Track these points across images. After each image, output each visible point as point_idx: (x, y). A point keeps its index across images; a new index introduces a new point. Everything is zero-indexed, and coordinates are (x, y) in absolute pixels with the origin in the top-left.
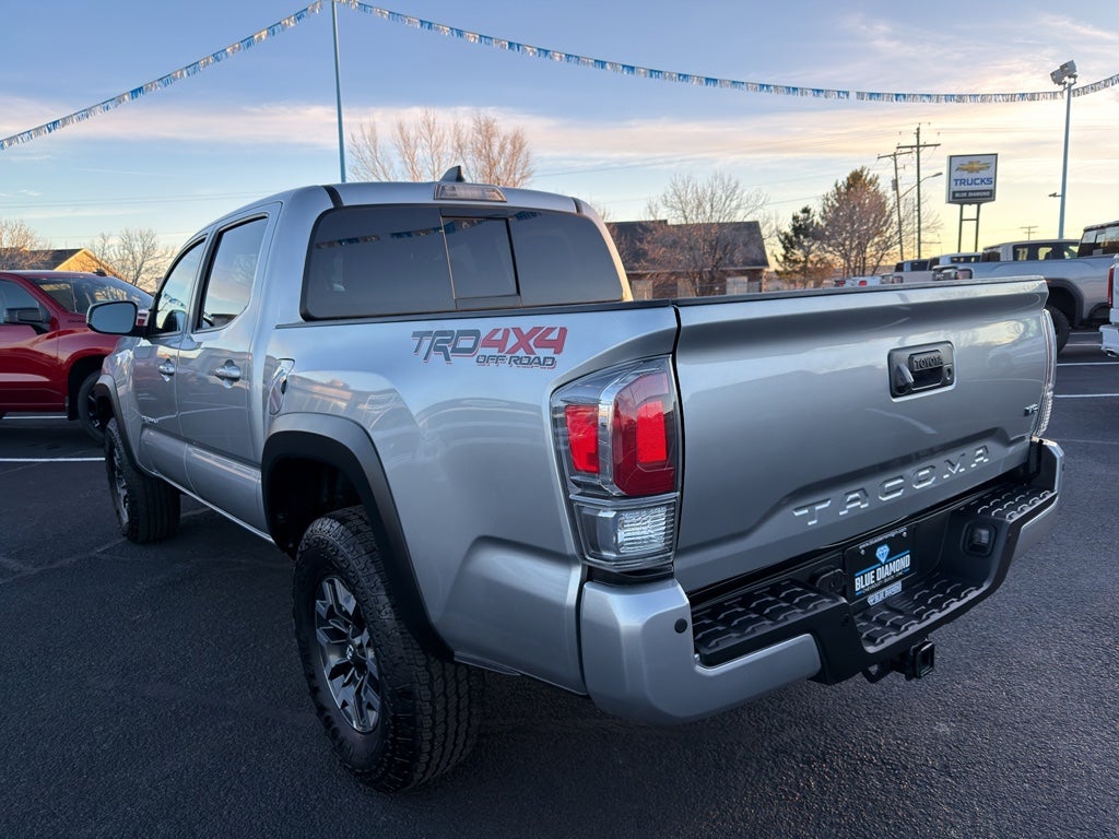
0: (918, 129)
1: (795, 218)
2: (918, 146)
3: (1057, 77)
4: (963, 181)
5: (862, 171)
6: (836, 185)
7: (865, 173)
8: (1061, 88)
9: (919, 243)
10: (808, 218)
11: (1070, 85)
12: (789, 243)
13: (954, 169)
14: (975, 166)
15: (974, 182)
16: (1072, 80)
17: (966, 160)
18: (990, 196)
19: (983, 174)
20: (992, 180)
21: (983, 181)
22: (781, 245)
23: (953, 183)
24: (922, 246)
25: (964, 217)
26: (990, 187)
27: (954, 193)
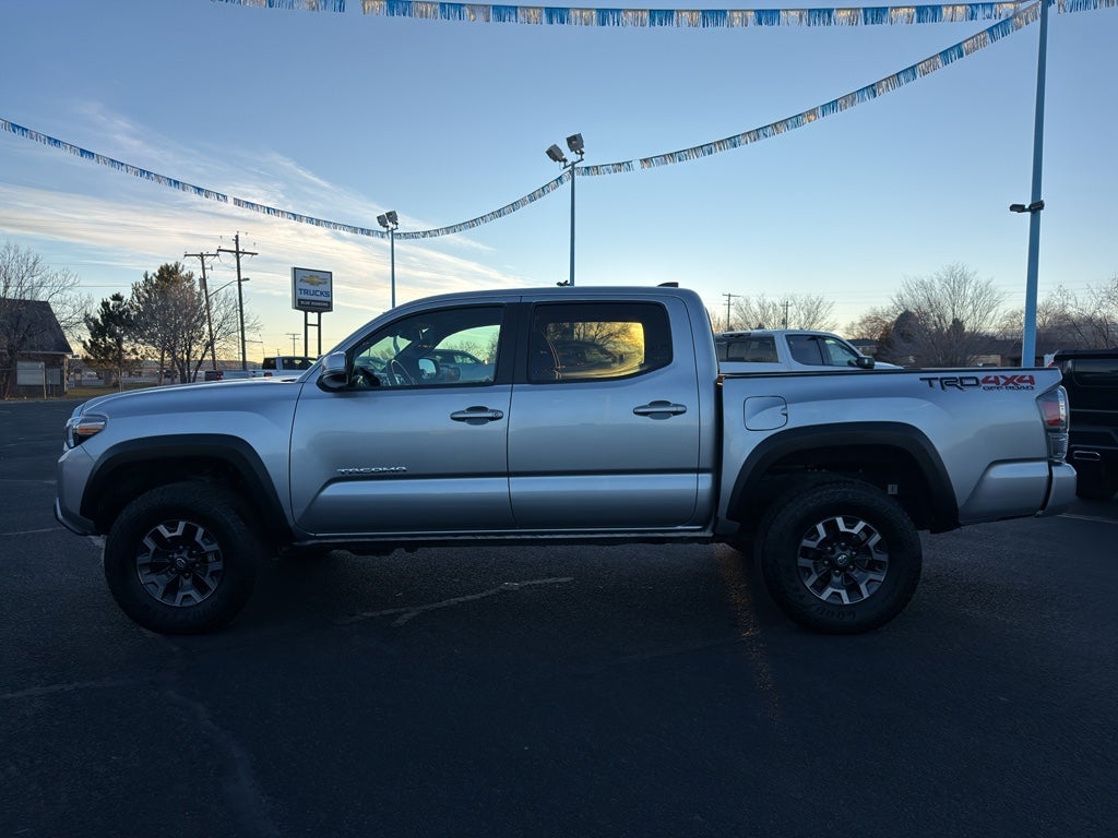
0: (237, 236)
1: (105, 304)
2: (237, 252)
3: (382, 220)
4: (306, 292)
5: (176, 267)
6: (146, 275)
7: (180, 268)
8: (385, 230)
9: (243, 341)
10: (119, 306)
11: (392, 230)
12: (98, 330)
13: (298, 280)
14: (316, 280)
15: (315, 293)
16: (395, 226)
17: (308, 274)
18: (328, 307)
19: (321, 288)
20: (329, 294)
21: (322, 293)
22: (88, 332)
23: (298, 292)
24: (246, 343)
25: (309, 322)
26: (328, 299)
27: (299, 300)
